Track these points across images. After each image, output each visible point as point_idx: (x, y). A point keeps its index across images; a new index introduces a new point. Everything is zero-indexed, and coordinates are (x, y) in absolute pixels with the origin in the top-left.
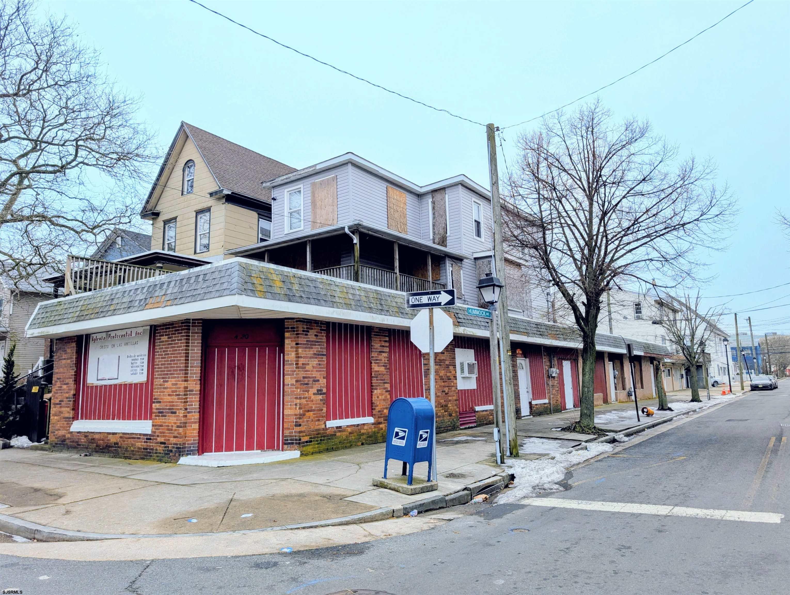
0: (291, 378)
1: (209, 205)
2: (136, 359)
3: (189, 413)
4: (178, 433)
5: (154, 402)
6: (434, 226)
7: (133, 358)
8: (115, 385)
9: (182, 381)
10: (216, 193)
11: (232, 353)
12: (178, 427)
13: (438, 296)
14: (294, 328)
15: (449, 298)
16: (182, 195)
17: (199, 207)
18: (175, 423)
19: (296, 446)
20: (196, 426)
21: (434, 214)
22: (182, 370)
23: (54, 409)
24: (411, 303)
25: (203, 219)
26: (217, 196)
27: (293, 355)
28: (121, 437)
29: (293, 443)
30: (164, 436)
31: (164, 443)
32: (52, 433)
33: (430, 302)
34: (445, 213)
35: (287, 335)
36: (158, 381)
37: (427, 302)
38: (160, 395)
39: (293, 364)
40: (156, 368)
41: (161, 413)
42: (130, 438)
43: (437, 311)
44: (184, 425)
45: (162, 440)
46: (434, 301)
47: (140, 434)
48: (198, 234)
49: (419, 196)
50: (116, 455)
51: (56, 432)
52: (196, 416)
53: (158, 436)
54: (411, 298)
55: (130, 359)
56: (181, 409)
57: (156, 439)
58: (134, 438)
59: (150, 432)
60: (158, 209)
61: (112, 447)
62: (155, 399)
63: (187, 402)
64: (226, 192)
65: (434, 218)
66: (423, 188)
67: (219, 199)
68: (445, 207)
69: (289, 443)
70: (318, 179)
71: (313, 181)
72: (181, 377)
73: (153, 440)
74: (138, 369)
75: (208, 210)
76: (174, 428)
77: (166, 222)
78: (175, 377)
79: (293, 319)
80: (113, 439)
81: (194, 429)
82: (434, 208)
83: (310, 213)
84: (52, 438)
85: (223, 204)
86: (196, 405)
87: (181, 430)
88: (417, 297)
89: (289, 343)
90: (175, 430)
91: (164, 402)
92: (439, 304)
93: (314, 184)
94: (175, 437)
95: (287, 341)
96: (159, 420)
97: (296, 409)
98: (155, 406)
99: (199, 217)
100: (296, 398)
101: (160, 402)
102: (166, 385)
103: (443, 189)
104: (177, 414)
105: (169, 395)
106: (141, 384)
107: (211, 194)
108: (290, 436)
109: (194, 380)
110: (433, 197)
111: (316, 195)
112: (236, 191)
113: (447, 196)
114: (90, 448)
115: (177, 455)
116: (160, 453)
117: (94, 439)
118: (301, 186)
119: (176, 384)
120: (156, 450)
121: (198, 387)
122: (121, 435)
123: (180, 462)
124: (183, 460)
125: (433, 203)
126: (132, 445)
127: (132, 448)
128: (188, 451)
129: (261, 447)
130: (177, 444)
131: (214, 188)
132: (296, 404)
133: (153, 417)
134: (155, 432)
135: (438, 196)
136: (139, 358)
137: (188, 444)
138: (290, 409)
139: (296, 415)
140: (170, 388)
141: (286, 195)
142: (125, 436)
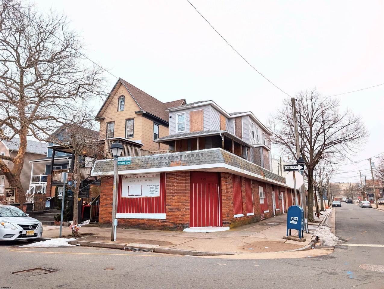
0: (225, 197)
1: (133, 117)
2: (153, 187)
3: (186, 210)
4: (182, 219)
5: (167, 206)
6: (236, 132)
7: (151, 186)
8: (140, 198)
9: (184, 197)
10: (139, 112)
11: (199, 186)
12: (181, 216)
13: (297, 166)
14: (224, 176)
15: (302, 167)
16: (118, 111)
17: (128, 117)
18: (180, 214)
19: (228, 225)
20: (189, 216)
21: (236, 127)
22: (183, 192)
23: (102, 208)
24: (285, 169)
25: (130, 123)
26: (139, 114)
27: (225, 187)
28: (147, 221)
29: (226, 224)
30: (173, 220)
31: (174, 223)
32: (100, 219)
33: (294, 169)
34: (241, 127)
35: (222, 179)
36: (169, 196)
37: (292, 169)
38: (170, 203)
39: (225, 191)
40: (167, 191)
41: (171, 210)
42: (152, 221)
43: (296, 172)
44: (184, 215)
45: (173, 221)
46: (295, 169)
47: (159, 219)
48: (127, 129)
49: (229, 119)
50: (144, 228)
51: (104, 219)
52: (189, 212)
53: (170, 220)
54: (285, 167)
55: (149, 187)
56: (183, 208)
57: (169, 221)
58: (155, 221)
59: (165, 218)
60: (103, 117)
61: (141, 225)
62: (167, 204)
63: (185, 205)
64: (144, 112)
65: (236, 129)
66: (231, 116)
67: (139, 115)
68: (241, 125)
69: (225, 224)
70: (194, 110)
71: (191, 111)
72: (183, 195)
73: (167, 221)
74: (154, 191)
75: (133, 119)
76: (179, 217)
77: (108, 123)
78: (179, 195)
79: (224, 172)
80: (141, 222)
81: (188, 217)
82: (236, 125)
83: (189, 125)
84: (100, 221)
85: (141, 117)
86: (189, 207)
87: (184, 217)
88: (288, 167)
89: (223, 183)
90: (180, 217)
91: (173, 205)
92: (298, 170)
93: (191, 113)
94: (180, 220)
95: (222, 182)
96: (170, 213)
97: (227, 209)
98: (168, 207)
99: (127, 122)
100: (227, 205)
101: (171, 206)
102: (174, 198)
103: (241, 117)
104: (181, 210)
105: (176, 203)
106: (156, 198)
107: (136, 113)
108: (225, 221)
109: (188, 197)
110: (235, 120)
111: (193, 117)
112: (149, 112)
113: (242, 120)
114: (127, 226)
115: (182, 228)
116: (172, 227)
117: (129, 221)
118: (185, 112)
119: (180, 198)
120: (169, 226)
121: (189, 200)
122: (147, 220)
123: (184, 231)
124: (186, 230)
125: (236, 122)
126: (154, 224)
127: (154, 225)
128: (186, 226)
129: (212, 225)
130: (182, 223)
131: (138, 110)
132: (227, 208)
133: (166, 212)
134: (167, 218)
135: (238, 120)
136: (155, 187)
137: (186, 223)
138: (225, 209)
139: (227, 212)
140: (176, 199)
141: (177, 116)
142: (149, 220)
